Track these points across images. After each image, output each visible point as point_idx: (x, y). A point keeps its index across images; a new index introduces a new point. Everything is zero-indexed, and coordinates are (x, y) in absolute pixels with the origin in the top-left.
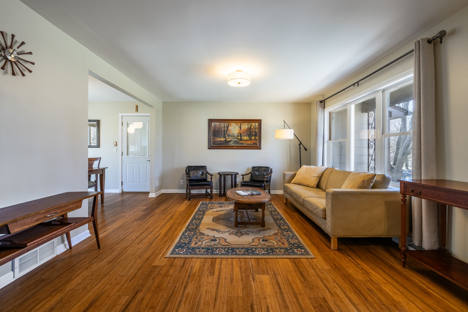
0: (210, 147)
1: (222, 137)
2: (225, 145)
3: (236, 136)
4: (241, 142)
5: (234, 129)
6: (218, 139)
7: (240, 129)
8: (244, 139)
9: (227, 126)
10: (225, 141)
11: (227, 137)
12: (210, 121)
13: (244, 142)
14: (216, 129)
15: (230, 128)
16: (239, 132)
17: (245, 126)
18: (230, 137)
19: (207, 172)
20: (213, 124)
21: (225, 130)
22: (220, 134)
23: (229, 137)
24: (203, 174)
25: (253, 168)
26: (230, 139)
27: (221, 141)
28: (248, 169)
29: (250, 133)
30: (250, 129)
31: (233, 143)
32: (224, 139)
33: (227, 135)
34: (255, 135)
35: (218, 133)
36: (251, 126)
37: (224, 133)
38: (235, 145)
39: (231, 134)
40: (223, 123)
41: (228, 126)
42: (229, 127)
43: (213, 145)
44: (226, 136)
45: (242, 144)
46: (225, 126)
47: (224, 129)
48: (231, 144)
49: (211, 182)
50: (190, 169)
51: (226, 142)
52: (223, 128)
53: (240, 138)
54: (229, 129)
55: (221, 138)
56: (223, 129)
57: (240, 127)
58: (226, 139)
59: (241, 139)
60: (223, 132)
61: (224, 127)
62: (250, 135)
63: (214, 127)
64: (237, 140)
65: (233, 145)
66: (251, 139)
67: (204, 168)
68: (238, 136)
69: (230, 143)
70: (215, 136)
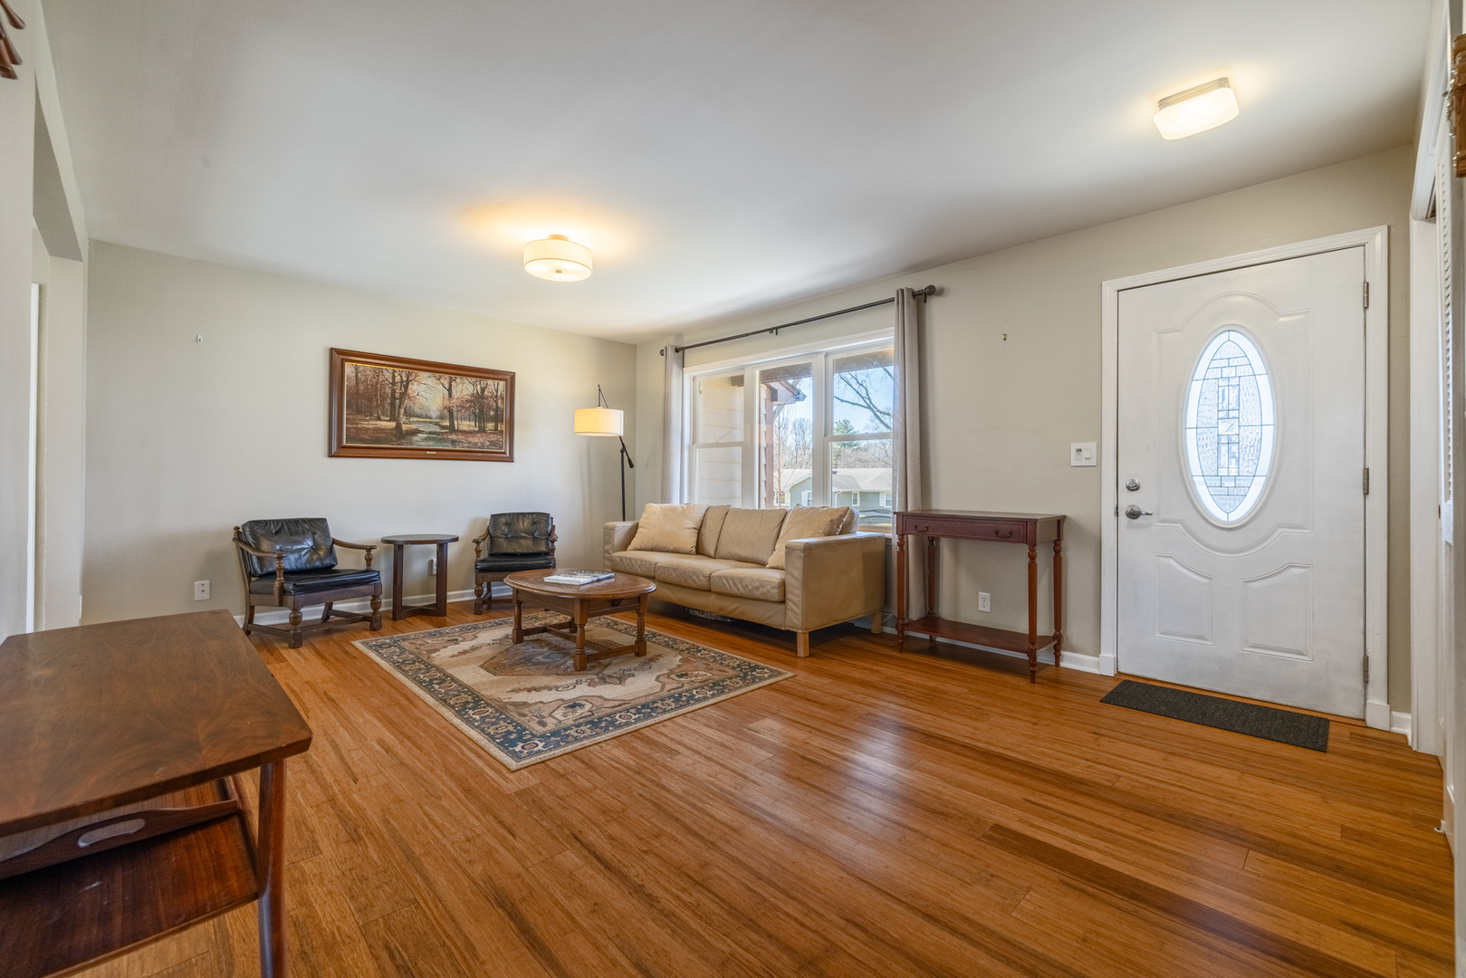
0: (339, 449)
1: (382, 417)
2: (395, 445)
3: (434, 415)
4: (454, 437)
5: (428, 395)
6: (372, 424)
7: (450, 395)
8: (462, 428)
9: (402, 382)
10: (394, 432)
11: (403, 419)
12: (339, 358)
13: (461, 437)
14: (362, 387)
15: (414, 388)
16: (447, 403)
17: (465, 388)
18: (415, 419)
19: (335, 542)
20: (348, 368)
21: (397, 395)
22: (378, 406)
23: (412, 419)
24: (315, 549)
25: (495, 518)
26: (414, 426)
27: (382, 430)
29: (481, 411)
30: (479, 398)
31: (426, 439)
32: (393, 424)
33: (402, 411)
34: (497, 419)
35: (370, 400)
36: (483, 390)
37: (393, 404)
38: (431, 445)
39: (417, 410)
40: (391, 369)
41: (408, 382)
42: (410, 386)
43: (345, 444)
44: (399, 413)
45: (453, 442)
46: (398, 379)
47: (394, 392)
48: (418, 441)
49: (367, 571)
50: (251, 536)
51: (399, 433)
52: (387, 384)
53: (447, 423)
54: (409, 391)
55: (379, 419)
56: (389, 391)
57: (450, 390)
58: (398, 427)
59: (452, 429)
60: (389, 401)
61: (394, 383)
62: (480, 417)
63: (353, 379)
64: (437, 429)
65: (424, 445)
66: (482, 430)
67: (316, 526)
68: (442, 417)
69: (415, 438)
70: (359, 412)
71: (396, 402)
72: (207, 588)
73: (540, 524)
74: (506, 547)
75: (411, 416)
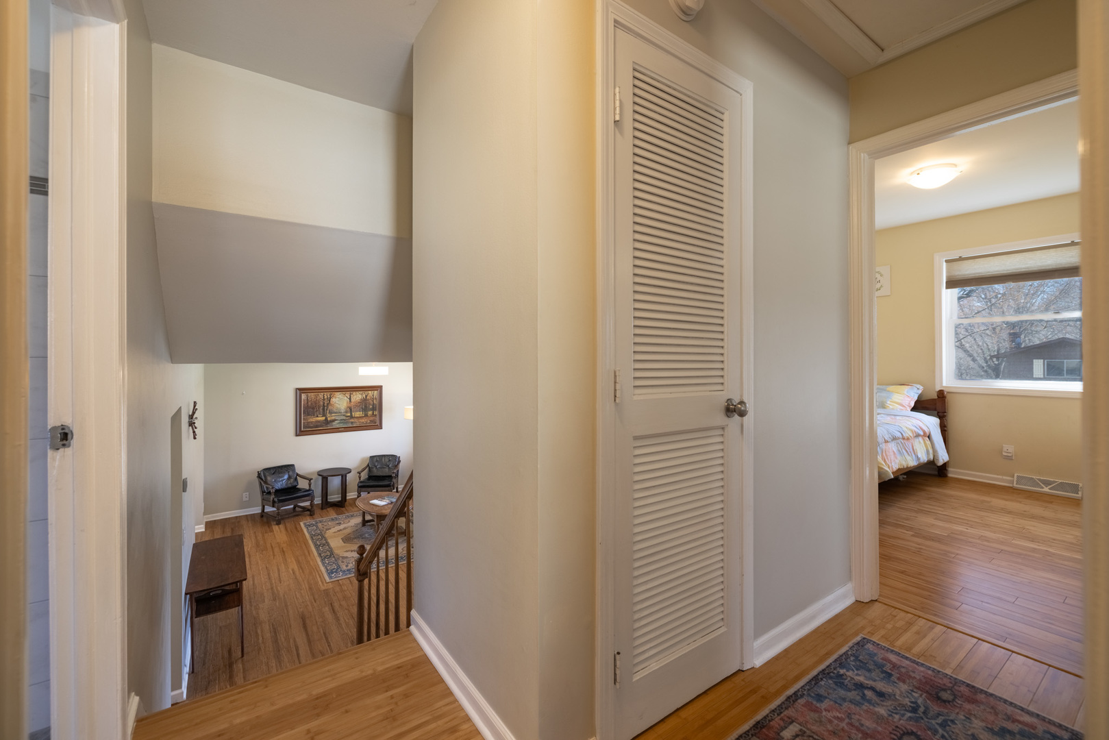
0: (299, 433)
1: (319, 416)
2: (325, 427)
3: (342, 411)
4: (352, 420)
5: (340, 402)
6: (313, 419)
7: (350, 401)
8: (356, 416)
9: (328, 398)
10: (324, 422)
11: (328, 415)
12: (300, 391)
13: (356, 420)
14: (310, 403)
15: (333, 400)
16: (349, 405)
17: (357, 397)
18: (334, 414)
19: (297, 475)
20: (303, 396)
21: (325, 405)
22: (316, 411)
23: (332, 415)
24: (290, 478)
25: (372, 457)
26: (333, 418)
27: (319, 421)
28: (363, 460)
29: (366, 407)
30: (365, 400)
31: (339, 423)
32: (324, 418)
33: (328, 411)
34: (374, 409)
35: (313, 408)
36: (366, 396)
37: (323, 409)
38: (342, 425)
39: (335, 410)
40: (322, 394)
41: (330, 398)
42: (331, 400)
43: (302, 430)
44: (326, 413)
45: (352, 423)
46: (326, 397)
47: (324, 403)
48: (336, 425)
49: (309, 490)
50: (265, 475)
51: (327, 422)
52: (321, 401)
53: (349, 414)
54: (331, 402)
55: (317, 416)
56: (322, 403)
57: (350, 399)
58: (326, 419)
59: (351, 417)
61: (324, 400)
62: (365, 409)
63: (306, 402)
64: (344, 418)
65: (338, 426)
66: (366, 415)
67: (289, 468)
68: (346, 412)
69: (334, 423)
70: (308, 415)
71: (325, 407)
72: (248, 496)
73: (394, 460)
74: (376, 472)
75: (332, 413)
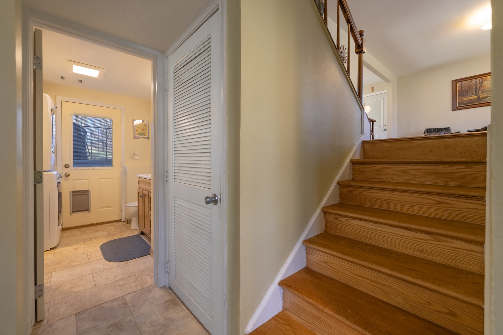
0: (455, 108)
1: (472, 95)
2: (477, 103)
6: (468, 98)
9: (480, 82)
10: (477, 99)
11: (481, 94)
12: (455, 82)
14: (463, 88)
15: (485, 83)
18: (486, 93)
20: (458, 84)
21: (478, 87)
22: (470, 93)
23: (484, 93)
26: (485, 95)
27: (472, 99)
32: (476, 97)
33: (480, 92)
35: (467, 91)
37: (476, 91)
39: (487, 90)
40: (475, 80)
41: (482, 82)
42: (483, 83)
43: (458, 106)
44: (479, 93)
46: (478, 82)
47: (476, 86)
51: (479, 99)
52: (473, 85)
54: (483, 84)
55: (470, 96)
56: (474, 87)
58: (479, 97)
60: (474, 90)
61: (476, 84)
63: (461, 87)
67: (446, 129)
69: (486, 99)
70: (463, 96)
71: (477, 89)
75: (484, 92)
